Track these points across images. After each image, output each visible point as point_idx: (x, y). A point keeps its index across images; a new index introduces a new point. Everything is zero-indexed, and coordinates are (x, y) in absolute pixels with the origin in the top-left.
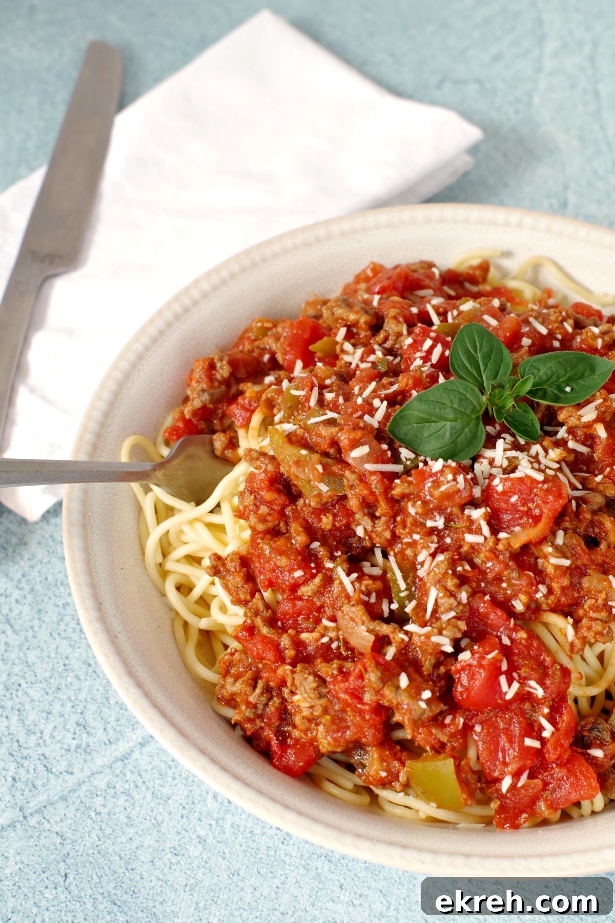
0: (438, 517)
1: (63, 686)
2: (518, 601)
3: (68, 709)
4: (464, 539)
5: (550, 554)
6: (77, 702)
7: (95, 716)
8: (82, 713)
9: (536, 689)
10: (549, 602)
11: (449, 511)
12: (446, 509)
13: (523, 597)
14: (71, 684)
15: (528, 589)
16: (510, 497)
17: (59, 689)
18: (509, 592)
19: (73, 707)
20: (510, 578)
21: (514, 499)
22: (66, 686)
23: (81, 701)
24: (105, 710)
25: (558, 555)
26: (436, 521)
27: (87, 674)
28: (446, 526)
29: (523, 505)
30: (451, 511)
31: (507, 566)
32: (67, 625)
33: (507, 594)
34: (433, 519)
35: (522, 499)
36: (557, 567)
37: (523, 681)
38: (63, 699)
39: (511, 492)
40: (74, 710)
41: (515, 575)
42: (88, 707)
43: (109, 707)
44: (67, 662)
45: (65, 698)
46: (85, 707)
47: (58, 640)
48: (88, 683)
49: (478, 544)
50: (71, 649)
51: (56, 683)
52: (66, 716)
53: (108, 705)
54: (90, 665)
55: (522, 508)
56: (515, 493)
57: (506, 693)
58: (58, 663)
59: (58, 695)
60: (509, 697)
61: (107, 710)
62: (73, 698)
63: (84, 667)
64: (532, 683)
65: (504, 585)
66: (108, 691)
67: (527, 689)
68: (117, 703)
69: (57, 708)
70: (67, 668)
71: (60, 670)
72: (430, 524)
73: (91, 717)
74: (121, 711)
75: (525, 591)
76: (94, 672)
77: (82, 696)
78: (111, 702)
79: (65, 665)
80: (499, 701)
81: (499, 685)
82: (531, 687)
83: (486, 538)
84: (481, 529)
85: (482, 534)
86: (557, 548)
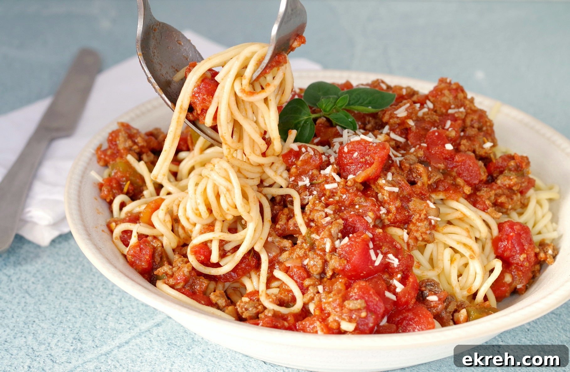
0: (304, 179)
1: (64, 321)
2: (368, 217)
3: (68, 330)
4: (325, 189)
5: (384, 185)
6: (73, 328)
7: (86, 334)
8: (77, 333)
9: (393, 260)
10: (389, 217)
11: (310, 173)
12: (309, 172)
13: (370, 214)
14: (69, 320)
15: (373, 208)
16: (353, 154)
17: (61, 322)
18: (361, 211)
19: (71, 331)
20: (360, 203)
21: (356, 155)
22: (66, 321)
23: (77, 328)
24: (93, 331)
25: (389, 185)
26: (304, 181)
27: (81, 314)
28: (312, 184)
29: (362, 158)
30: (312, 173)
31: (356, 195)
32: (67, 292)
33: (359, 212)
34: (302, 180)
35: (361, 154)
36: (391, 193)
37: (385, 255)
38: (64, 327)
39: (353, 150)
40: (72, 332)
41: (362, 200)
42: (81, 330)
43: (96, 330)
44: (67, 310)
45: (66, 326)
46: (79, 330)
47: (61, 299)
48: (81, 319)
49: (335, 189)
50: (70, 304)
51: (60, 320)
52: (66, 335)
53: (95, 329)
54: (82, 311)
55: (361, 160)
56: (356, 151)
57: (375, 261)
58: (61, 310)
59: (61, 325)
60: (377, 264)
61: (95, 331)
62: (71, 326)
63: (79, 312)
64: (390, 256)
65: (357, 207)
66: (95, 322)
67: (387, 260)
68: (101, 328)
69: (60, 331)
70: (67, 312)
71: (62, 313)
72: (301, 184)
73: (84, 335)
74: (105, 332)
75: (371, 210)
76: (86, 313)
77: (77, 325)
78: (98, 327)
79: (65, 311)
80: (371, 267)
81: (370, 255)
82: (389, 259)
83: (338, 183)
84: (334, 179)
85: (335, 182)
86: (388, 182)
